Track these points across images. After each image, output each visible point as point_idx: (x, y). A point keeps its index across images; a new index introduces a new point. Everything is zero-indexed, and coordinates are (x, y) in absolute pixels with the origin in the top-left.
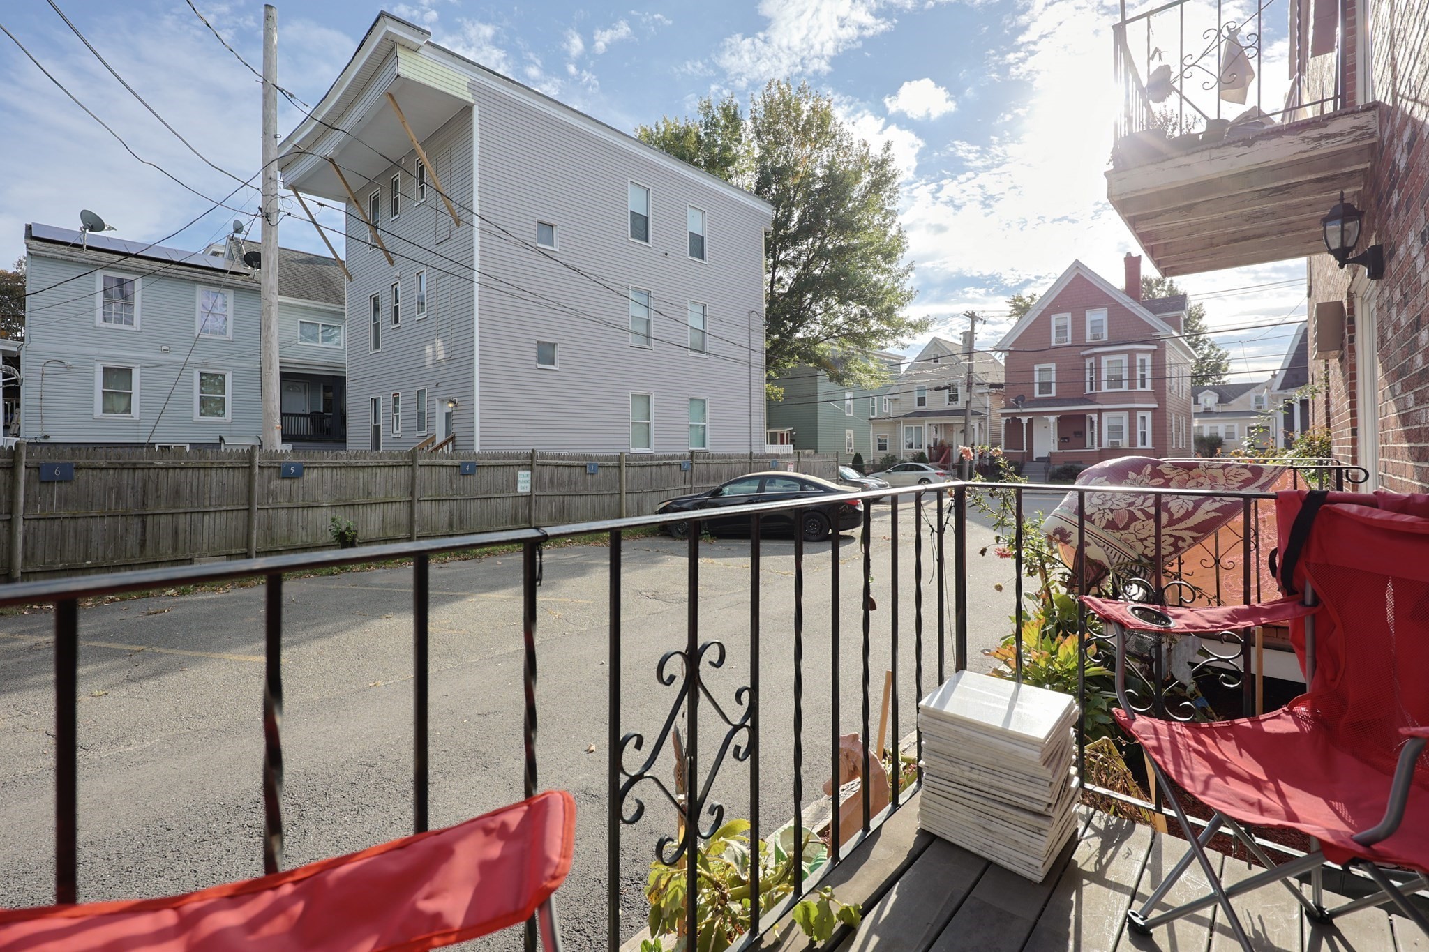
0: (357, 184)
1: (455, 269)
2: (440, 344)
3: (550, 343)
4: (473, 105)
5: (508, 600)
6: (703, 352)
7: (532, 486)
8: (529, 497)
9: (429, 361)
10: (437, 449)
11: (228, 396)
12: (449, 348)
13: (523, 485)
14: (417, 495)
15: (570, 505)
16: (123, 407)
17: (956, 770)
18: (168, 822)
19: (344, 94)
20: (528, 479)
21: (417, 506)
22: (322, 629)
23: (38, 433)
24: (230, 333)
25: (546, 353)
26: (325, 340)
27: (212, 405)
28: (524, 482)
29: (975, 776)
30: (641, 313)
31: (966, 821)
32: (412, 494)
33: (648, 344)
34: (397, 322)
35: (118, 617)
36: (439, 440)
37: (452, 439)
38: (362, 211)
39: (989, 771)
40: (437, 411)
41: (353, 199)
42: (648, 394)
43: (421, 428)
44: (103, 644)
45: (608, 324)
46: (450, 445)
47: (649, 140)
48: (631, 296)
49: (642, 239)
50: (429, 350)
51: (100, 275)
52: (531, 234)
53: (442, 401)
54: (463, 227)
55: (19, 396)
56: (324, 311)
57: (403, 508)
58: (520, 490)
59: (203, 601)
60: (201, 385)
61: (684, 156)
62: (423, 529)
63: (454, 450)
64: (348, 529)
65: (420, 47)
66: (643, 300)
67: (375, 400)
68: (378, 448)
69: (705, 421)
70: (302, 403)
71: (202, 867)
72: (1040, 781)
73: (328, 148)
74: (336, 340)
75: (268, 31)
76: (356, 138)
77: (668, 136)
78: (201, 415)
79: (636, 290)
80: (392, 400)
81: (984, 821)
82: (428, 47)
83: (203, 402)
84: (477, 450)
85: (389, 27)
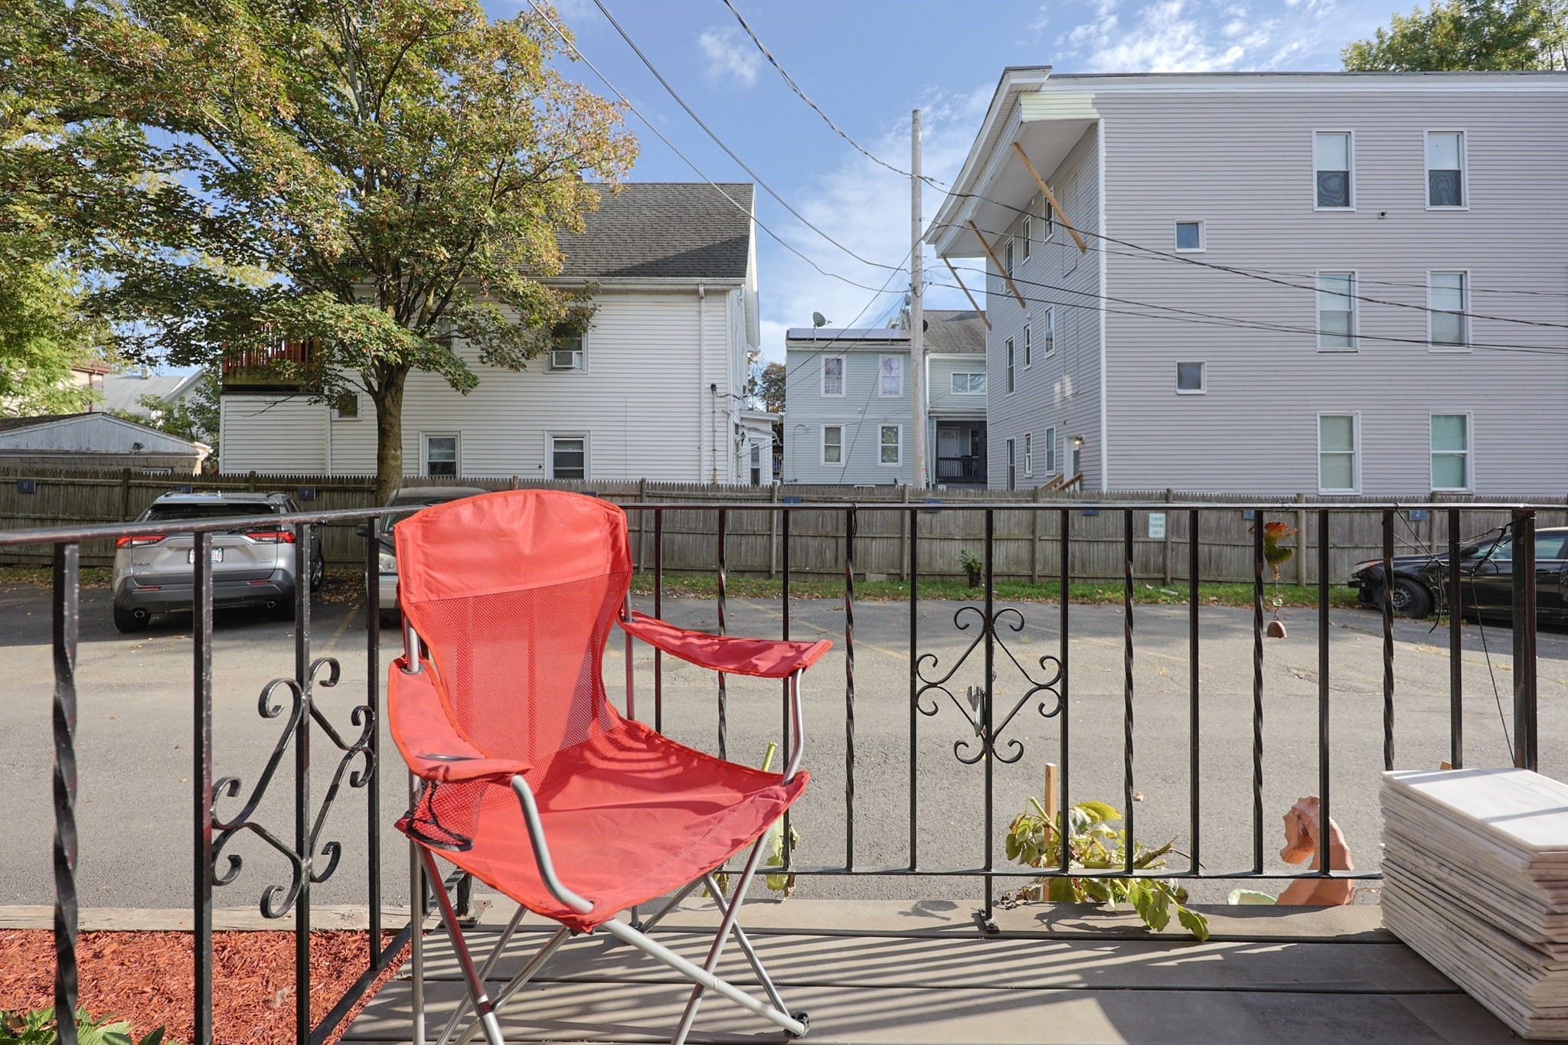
0: (991, 240)
1: (1081, 300)
2: (1067, 380)
3: (1193, 364)
4: (1098, 120)
5: (1112, 648)
6: (1461, 344)
7: (1167, 531)
8: (1163, 544)
9: (1057, 398)
10: (1063, 488)
11: (900, 445)
12: (1076, 384)
13: (1156, 529)
14: (1038, 534)
15: (1220, 556)
16: (836, 457)
17: (1421, 862)
18: (814, 737)
19: (978, 158)
20: (1163, 522)
21: (1038, 545)
22: (938, 641)
23: (792, 478)
24: (901, 392)
25: (1189, 376)
26: (973, 388)
27: (890, 453)
28: (1156, 526)
29: (1444, 875)
30: (1339, 305)
31: (1434, 930)
32: (1033, 532)
33: (1349, 345)
34: (1028, 363)
35: (818, 608)
36: (1066, 480)
37: (1079, 478)
38: (999, 265)
39: (1464, 873)
40: (1065, 449)
41: (991, 254)
42: (1350, 413)
43: (1050, 468)
44: (807, 624)
45: (1276, 328)
46: (1077, 484)
47: (1365, 64)
48: (1319, 284)
49: (1341, 205)
50: (1057, 388)
51: (824, 357)
52: (1169, 241)
53: (1070, 438)
54: (1089, 253)
55: (782, 452)
56: (972, 361)
57: (1025, 546)
58: (1152, 535)
59: (868, 607)
60: (883, 436)
61: (1425, 65)
62: (1044, 568)
63: (1081, 489)
64: (974, 560)
65: (1042, 85)
66: (1343, 286)
67: (1011, 442)
68: (1013, 486)
69: (1464, 447)
70: (955, 447)
71: (823, 768)
72: (1533, 903)
73: (967, 214)
74: (982, 387)
75: (915, 132)
76: (986, 199)
77: (1398, 39)
78: (883, 461)
79: (1324, 276)
80: (1025, 441)
81: (1455, 935)
82: (1052, 81)
83: (884, 449)
84: (1105, 489)
85: (1015, 79)
